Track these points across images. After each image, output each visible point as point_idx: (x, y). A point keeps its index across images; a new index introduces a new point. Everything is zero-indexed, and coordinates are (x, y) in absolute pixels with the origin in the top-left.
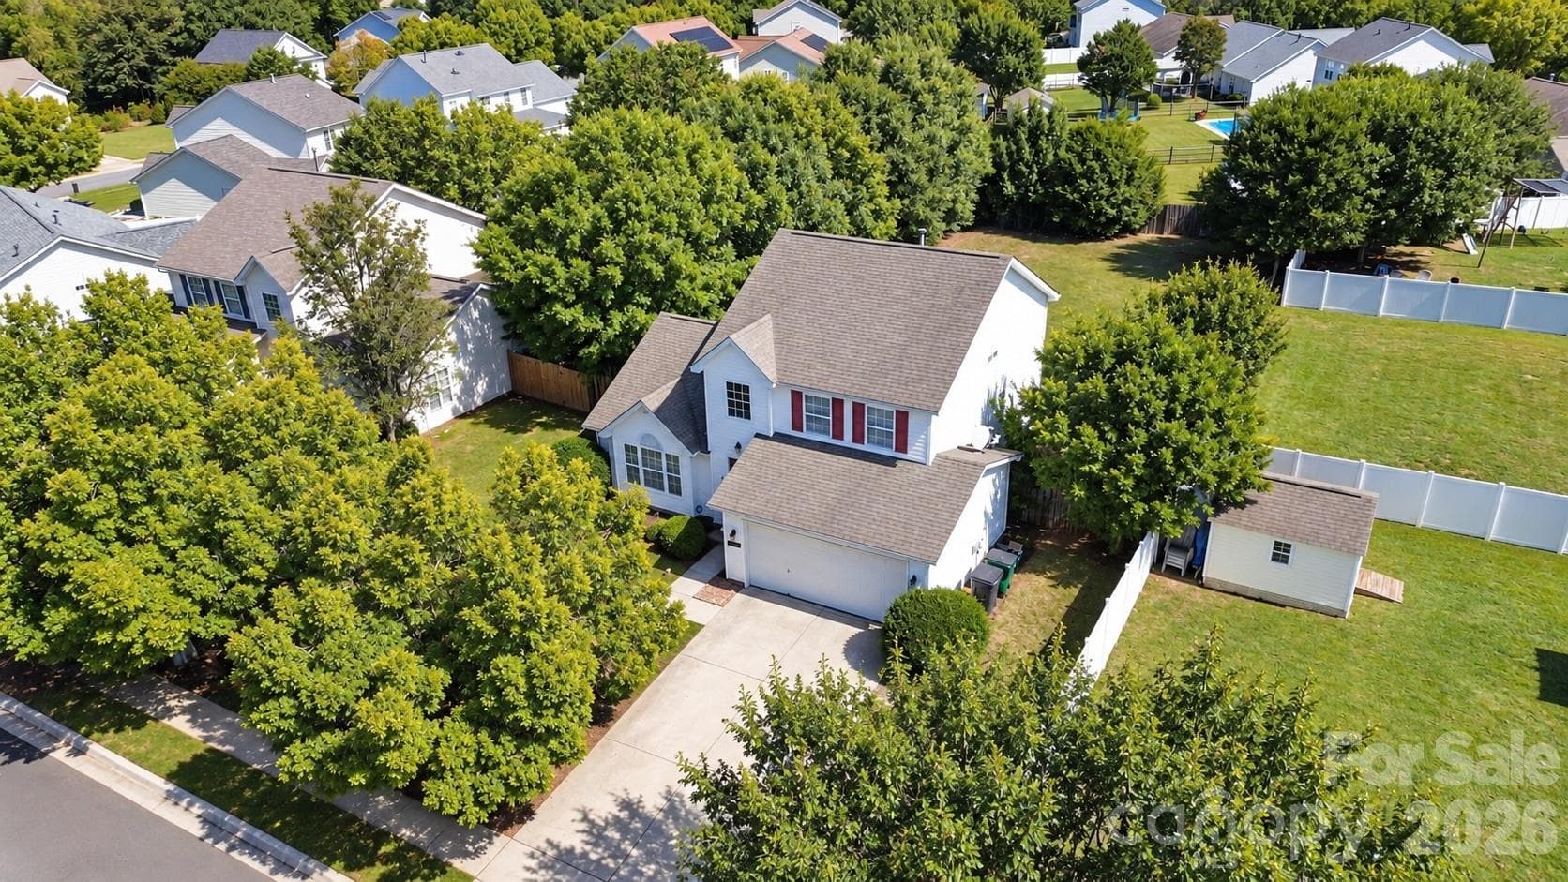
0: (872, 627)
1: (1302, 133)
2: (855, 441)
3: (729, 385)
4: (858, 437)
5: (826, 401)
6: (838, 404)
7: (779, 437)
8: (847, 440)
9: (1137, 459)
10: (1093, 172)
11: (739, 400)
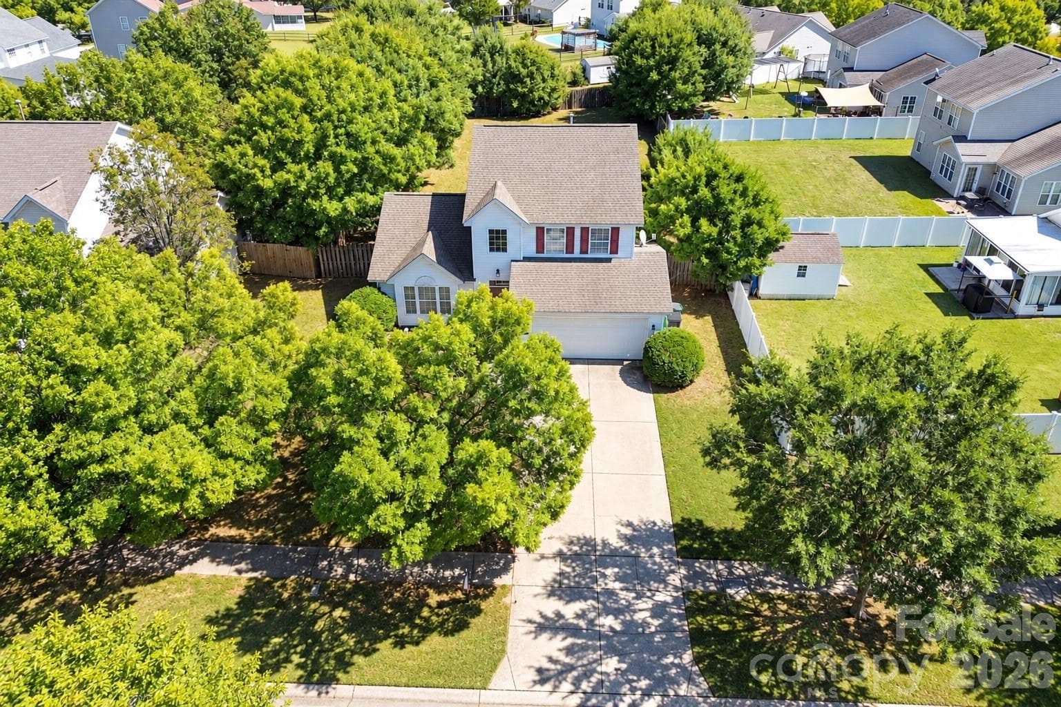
0: (625, 363)
1: (667, 41)
2: (582, 252)
3: (491, 232)
4: (584, 251)
5: (562, 231)
6: (570, 231)
7: (527, 259)
8: (577, 253)
9: (737, 233)
10: (532, 73)
11: (498, 240)
